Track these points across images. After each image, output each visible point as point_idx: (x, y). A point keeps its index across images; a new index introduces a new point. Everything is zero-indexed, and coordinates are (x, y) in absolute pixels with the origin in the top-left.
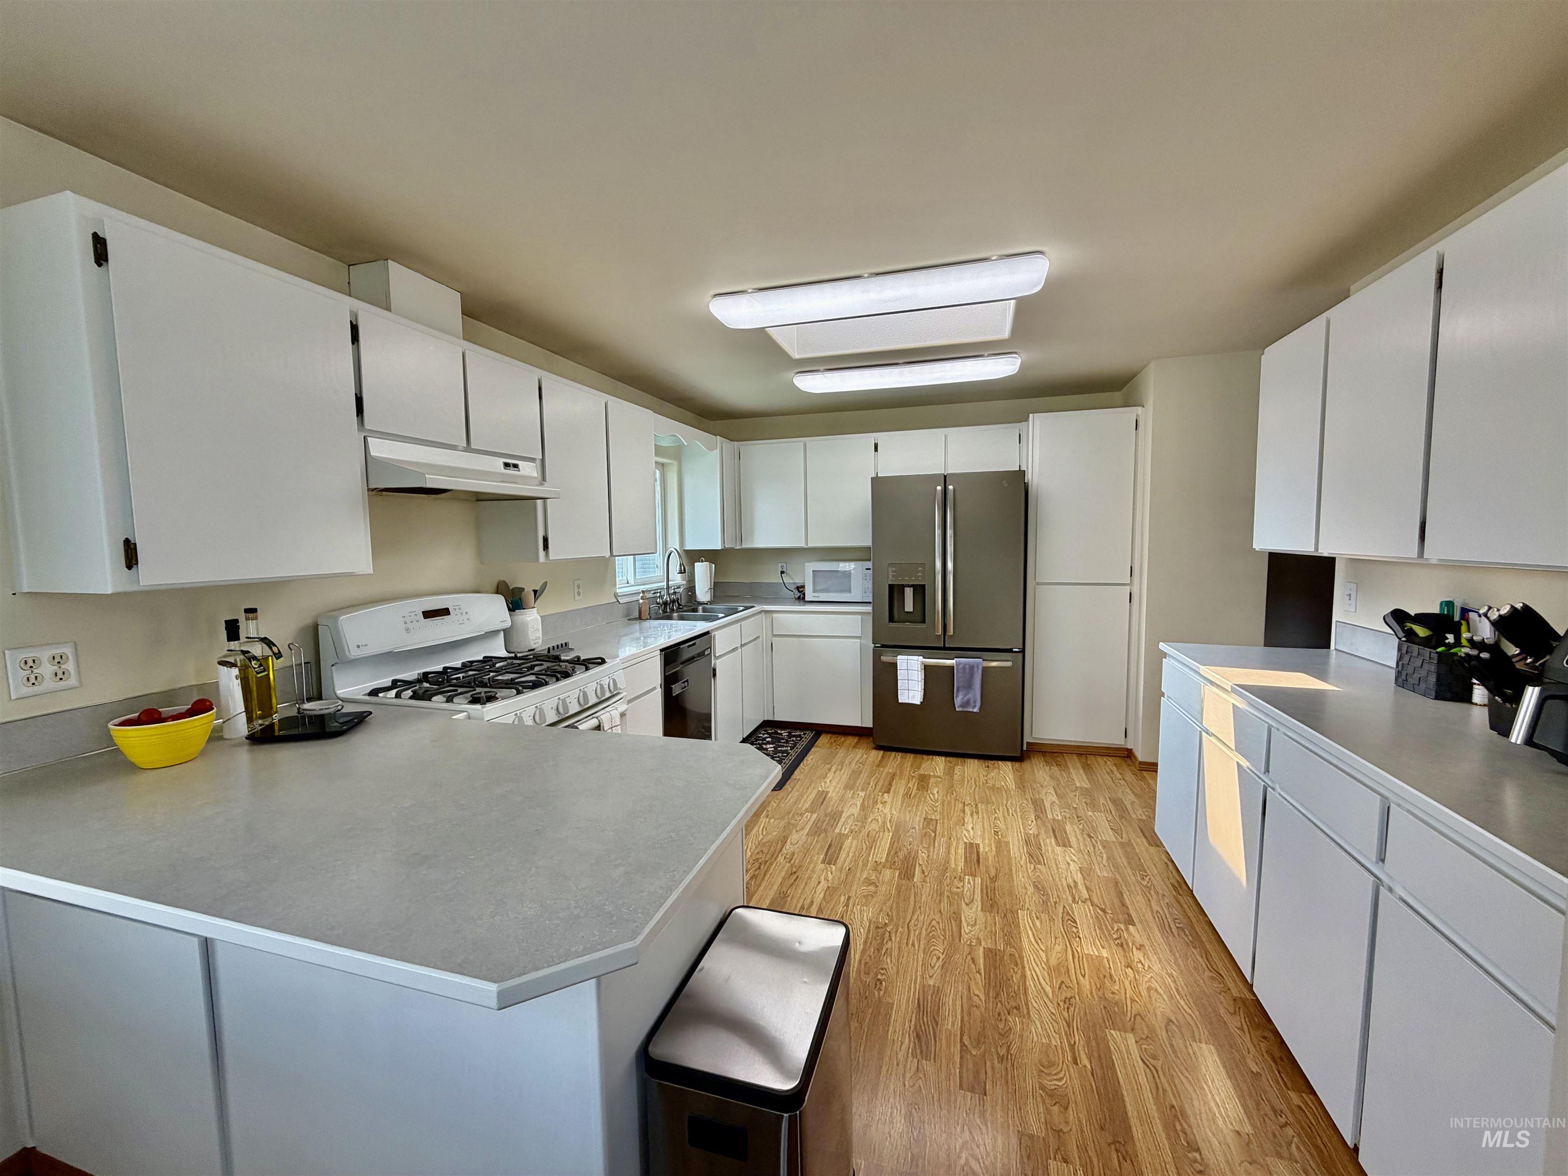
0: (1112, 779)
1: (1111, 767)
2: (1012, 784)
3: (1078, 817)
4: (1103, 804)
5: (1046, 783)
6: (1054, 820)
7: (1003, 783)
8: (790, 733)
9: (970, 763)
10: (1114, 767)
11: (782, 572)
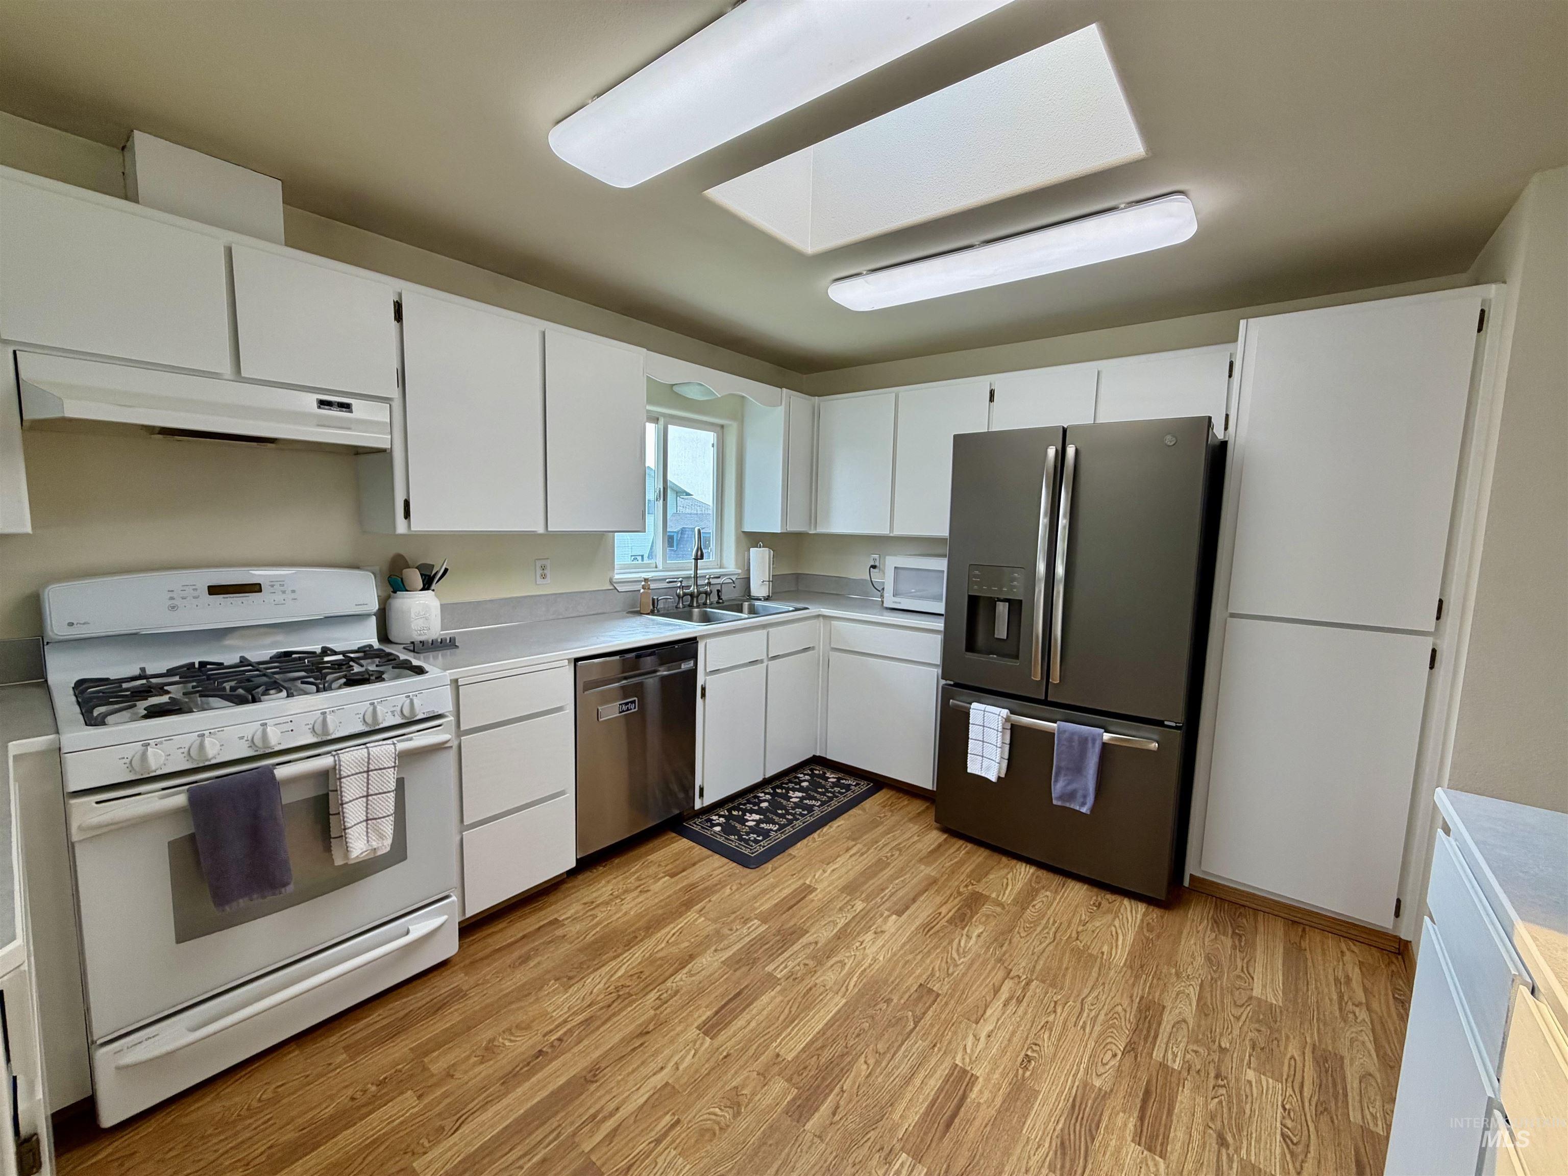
0: (1341, 997)
1: (1349, 967)
2: (1121, 956)
3: (1217, 1077)
4: (1292, 1057)
5: (1190, 971)
6: (1163, 1066)
7: (1105, 949)
8: (839, 779)
9: (1073, 889)
10: (1357, 970)
11: (874, 567)
